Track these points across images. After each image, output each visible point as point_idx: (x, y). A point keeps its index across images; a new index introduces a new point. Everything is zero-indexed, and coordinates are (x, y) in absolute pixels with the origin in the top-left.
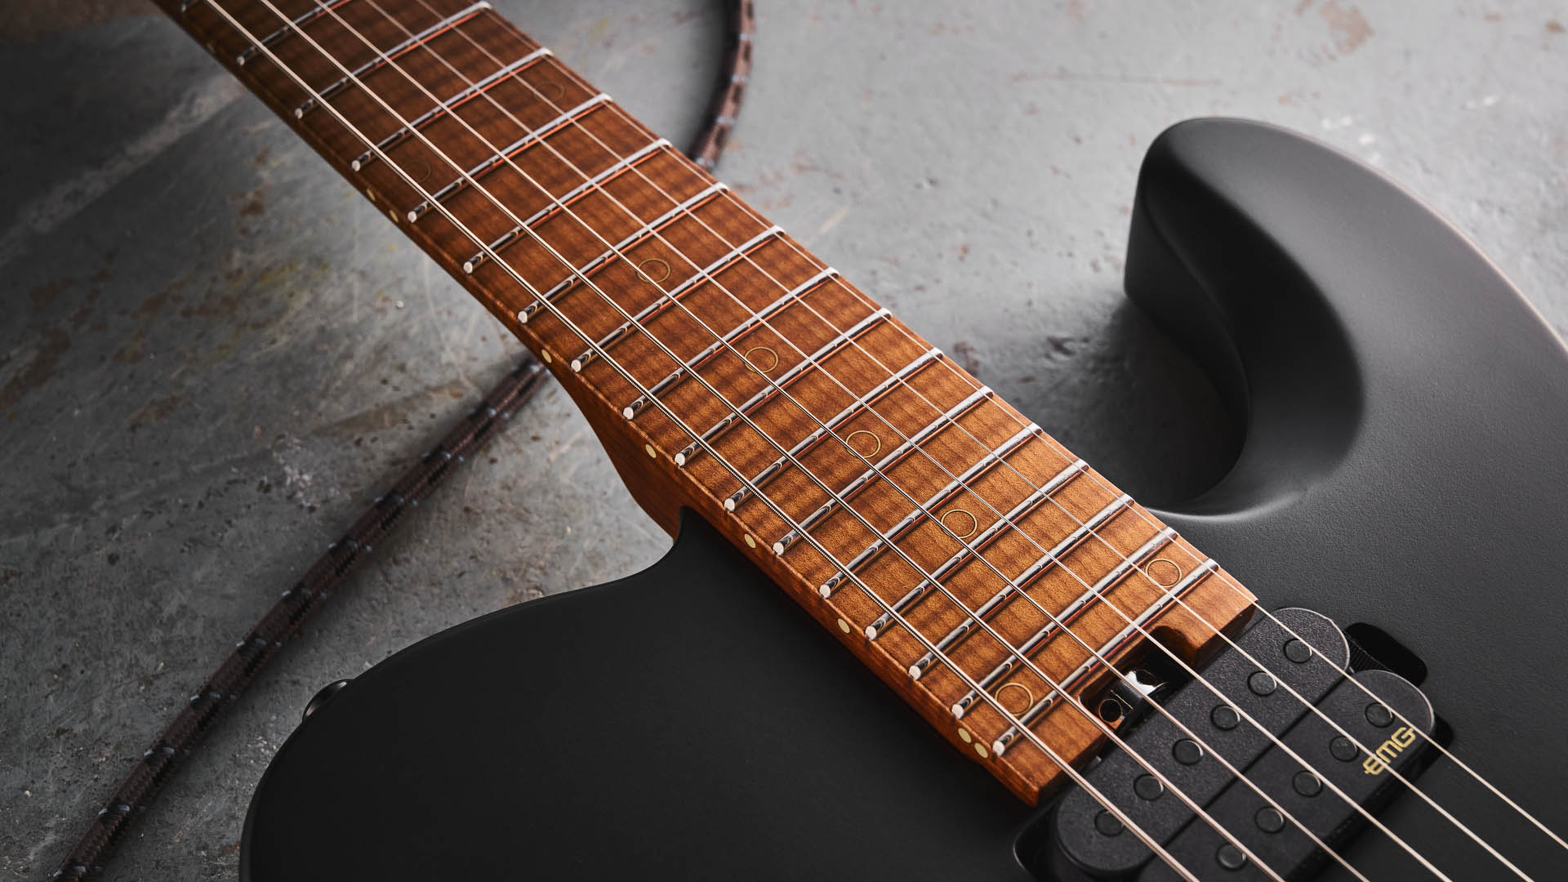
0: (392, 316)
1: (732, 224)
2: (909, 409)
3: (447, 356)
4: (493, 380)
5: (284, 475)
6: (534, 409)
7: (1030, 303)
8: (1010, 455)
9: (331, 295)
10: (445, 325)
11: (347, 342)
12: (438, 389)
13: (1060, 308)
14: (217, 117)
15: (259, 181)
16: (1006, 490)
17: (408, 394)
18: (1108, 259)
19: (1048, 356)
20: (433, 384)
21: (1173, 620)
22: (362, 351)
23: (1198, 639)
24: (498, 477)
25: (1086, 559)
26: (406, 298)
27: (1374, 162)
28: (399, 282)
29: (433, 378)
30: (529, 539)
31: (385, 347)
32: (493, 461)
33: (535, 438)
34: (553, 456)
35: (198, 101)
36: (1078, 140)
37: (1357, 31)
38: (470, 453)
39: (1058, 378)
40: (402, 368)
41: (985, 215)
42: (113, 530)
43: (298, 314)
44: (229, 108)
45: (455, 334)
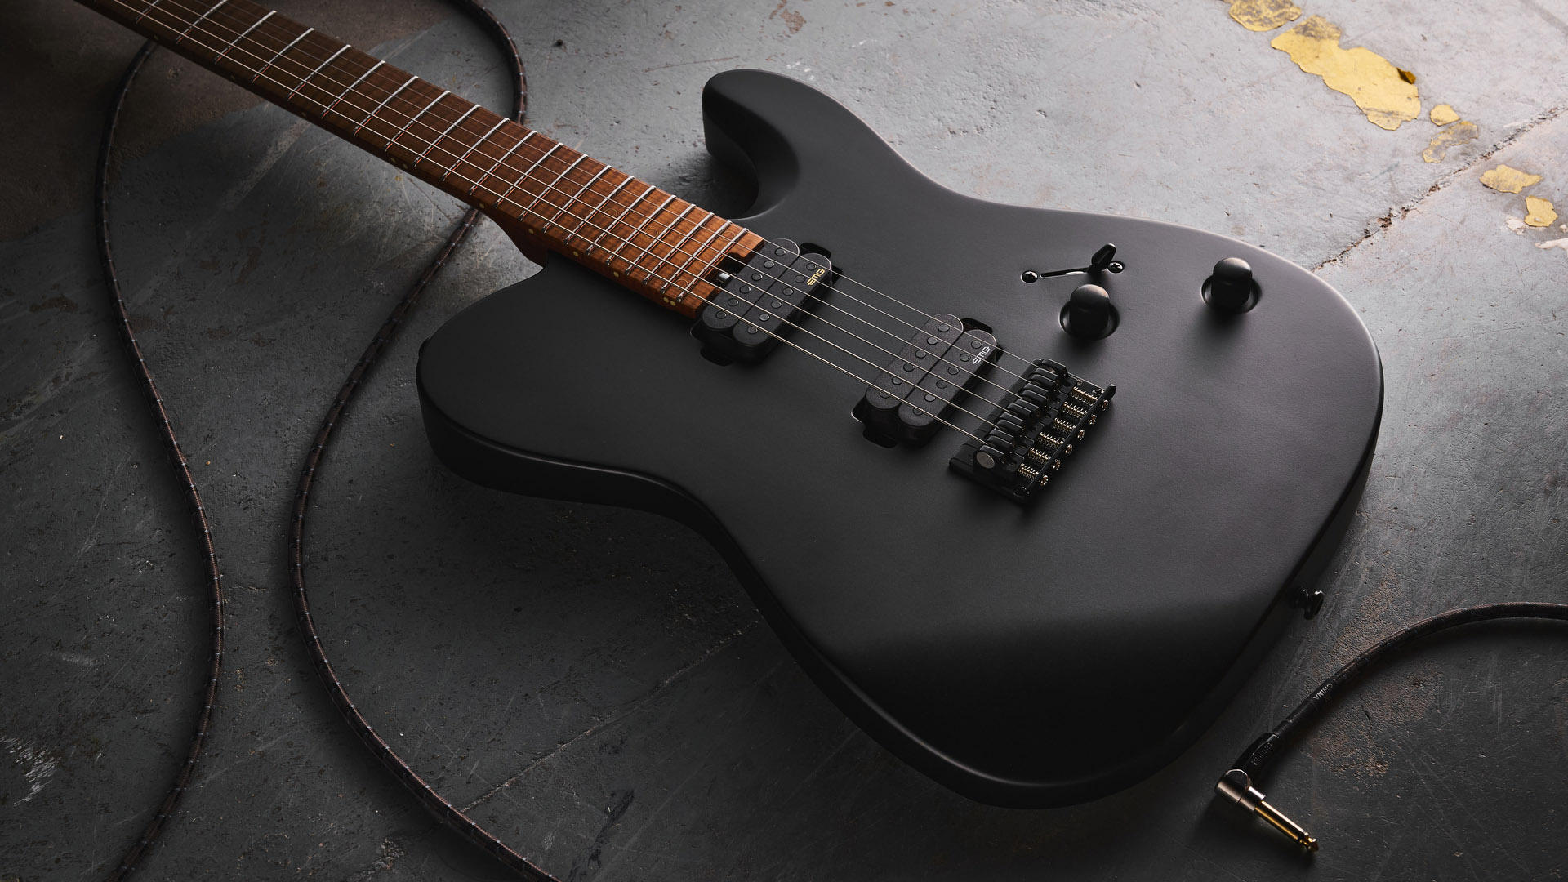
0: (397, 217)
1: (542, 145)
2: (625, 198)
3: (426, 228)
4: (449, 234)
5: (372, 285)
6: (469, 242)
7: (669, 165)
8: (666, 206)
9: (369, 213)
10: (421, 216)
11: (381, 231)
12: (426, 242)
13: (682, 164)
14: (290, 150)
15: (320, 173)
16: (666, 219)
17: (414, 245)
18: (699, 141)
19: (681, 184)
20: (424, 240)
21: (734, 250)
22: (389, 233)
23: (743, 254)
24: (462, 270)
25: (700, 236)
26: (401, 208)
27: (811, 81)
28: (397, 202)
29: (424, 237)
30: (481, 290)
31: (399, 230)
32: (458, 264)
33: (473, 253)
34: (482, 258)
35: (279, 144)
36: (679, 93)
37: (797, 23)
38: (447, 261)
39: (686, 192)
40: (409, 236)
41: (643, 132)
42: (308, 317)
43: (356, 223)
44: (294, 144)
45: (427, 219)
